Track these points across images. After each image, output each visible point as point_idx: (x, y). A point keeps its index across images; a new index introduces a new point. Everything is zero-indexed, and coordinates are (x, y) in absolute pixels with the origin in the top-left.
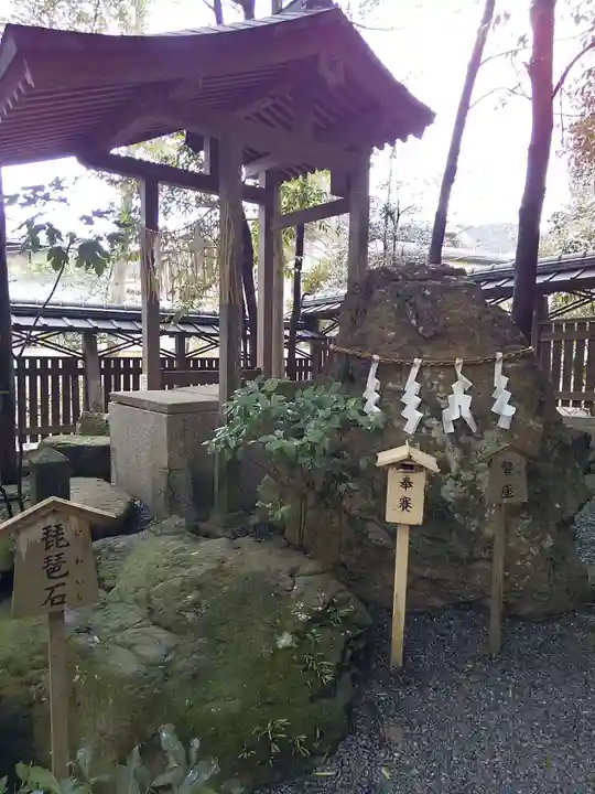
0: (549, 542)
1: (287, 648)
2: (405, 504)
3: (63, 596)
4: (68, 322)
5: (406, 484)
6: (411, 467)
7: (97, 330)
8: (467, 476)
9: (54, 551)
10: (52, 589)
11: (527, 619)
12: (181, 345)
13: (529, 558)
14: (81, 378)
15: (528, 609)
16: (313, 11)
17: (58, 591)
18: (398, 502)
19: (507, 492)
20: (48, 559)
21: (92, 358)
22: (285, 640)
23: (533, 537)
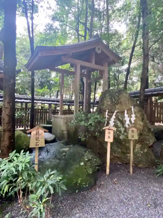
0: (146, 150)
1: (82, 166)
2: (109, 137)
3: (38, 144)
4: (46, 102)
5: (109, 133)
6: (110, 129)
7: (51, 104)
8: (125, 134)
9: (37, 136)
10: (37, 143)
11: (141, 168)
12: (69, 107)
13: (140, 154)
14: (48, 114)
15: (141, 166)
17: (38, 143)
18: (108, 137)
19: (133, 137)
20: (36, 137)
21: (50, 109)
22: (82, 164)
23: (142, 149)
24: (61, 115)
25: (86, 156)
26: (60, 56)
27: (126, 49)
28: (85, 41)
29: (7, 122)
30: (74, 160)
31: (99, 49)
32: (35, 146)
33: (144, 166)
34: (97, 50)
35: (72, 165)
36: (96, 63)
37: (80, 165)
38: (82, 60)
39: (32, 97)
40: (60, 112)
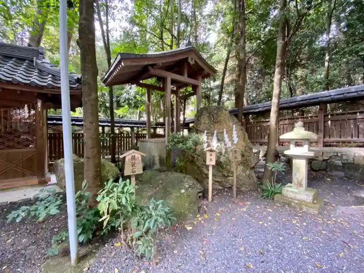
0: (248, 173)
1: (183, 193)
2: (211, 160)
4: (127, 125)
5: (211, 155)
6: (212, 151)
7: (134, 127)
8: (226, 156)
9: (133, 161)
11: (243, 192)
13: (243, 176)
15: (243, 189)
16: (188, 47)
17: (134, 170)
18: (209, 159)
19: (236, 158)
20: (132, 163)
21: (133, 134)
22: (183, 191)
23: (244, 171)
24: (149, 138)
25: (186, 182)
26: (147, 66)
27: (219, 62)
28: (172, 51)
29: (91, 146)
30: (174, 188)
31: (192, 59)
32: (132, 174)
33: (247, 190)
34: (190, 61)
35: (171, 194)
36: (189, 76)
37: (180, 192)
38: (174, 73)
39: (111, 119)
40: (147, 136)
